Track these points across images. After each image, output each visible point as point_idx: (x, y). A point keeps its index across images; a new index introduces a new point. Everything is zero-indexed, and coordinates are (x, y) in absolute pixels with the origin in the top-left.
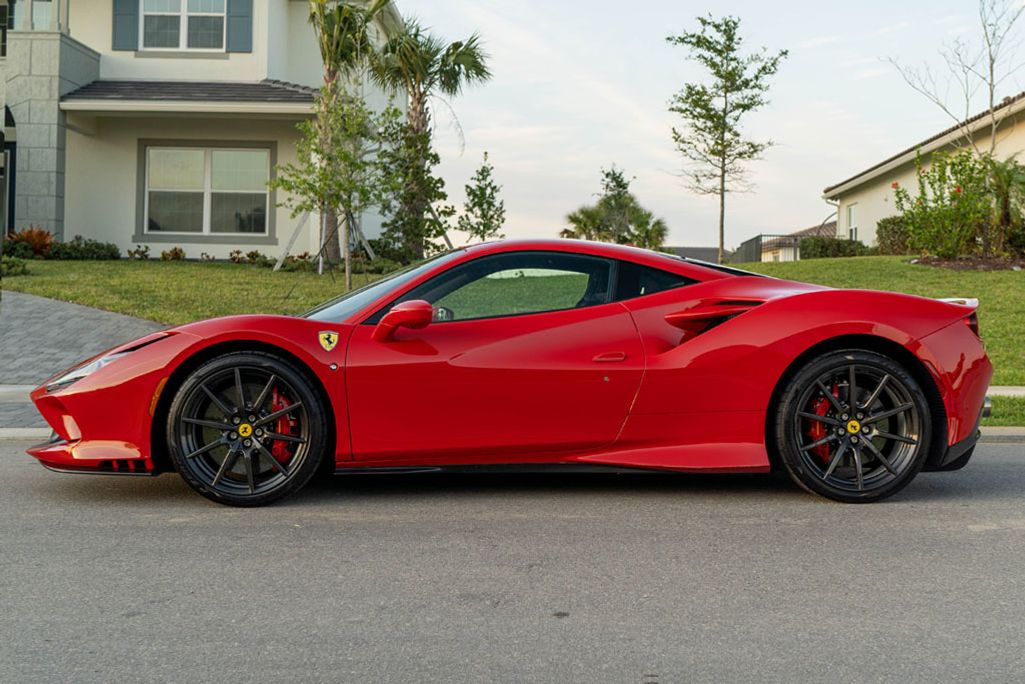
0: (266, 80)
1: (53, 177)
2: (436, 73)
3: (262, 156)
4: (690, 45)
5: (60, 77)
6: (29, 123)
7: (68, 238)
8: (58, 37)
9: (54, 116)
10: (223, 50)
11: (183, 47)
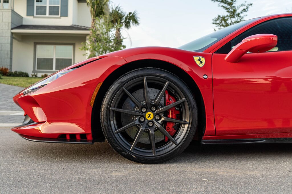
0: (72, 25)
1: (9, 52)
2: (123, 22)
3: (71, 47)
4: (219, 2)
5: (12, 23)
6: (2, 36)
7: (13, 71)
8: (11, 10)
9: (9, 35)
10: (59, 16)
11: (47, 15)
